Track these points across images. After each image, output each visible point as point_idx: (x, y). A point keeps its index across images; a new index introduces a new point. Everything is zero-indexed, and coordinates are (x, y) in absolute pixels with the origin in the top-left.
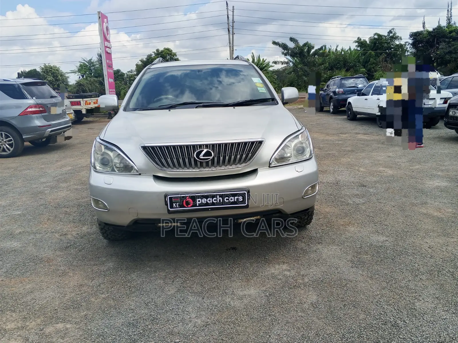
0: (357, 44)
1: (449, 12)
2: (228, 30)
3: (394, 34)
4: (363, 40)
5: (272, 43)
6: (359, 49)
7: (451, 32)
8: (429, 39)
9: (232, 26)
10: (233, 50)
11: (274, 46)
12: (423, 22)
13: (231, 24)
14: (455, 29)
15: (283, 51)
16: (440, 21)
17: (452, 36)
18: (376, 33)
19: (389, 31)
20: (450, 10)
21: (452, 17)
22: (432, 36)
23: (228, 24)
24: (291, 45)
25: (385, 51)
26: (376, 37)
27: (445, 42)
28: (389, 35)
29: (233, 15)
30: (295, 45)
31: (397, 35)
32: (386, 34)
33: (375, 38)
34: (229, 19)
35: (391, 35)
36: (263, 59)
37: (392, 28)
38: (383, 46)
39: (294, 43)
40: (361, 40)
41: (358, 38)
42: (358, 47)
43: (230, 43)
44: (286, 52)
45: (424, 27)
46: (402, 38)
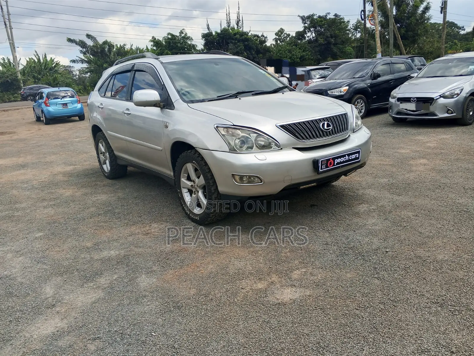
0: (152, 43)
1: (228, 16)
2: (4, 24)
3: (185, 34)
4: (158, 39)
5: (67, 41)
6: (155, 48)
7: (235, 34)
8: (218, 40)
9: (8, 19)
10: (15, 48)
11: (70, 44)
12: (207, 24)
13: (6, 17)
14: (238, 32)
15: (82, 49)
16: (222, 24)
17: (237, 38)
18: (169, 33)
19: (180, 31)
20: (228, 14)
21: (231, 20)
22: (220, 37)
23: (3, 16)
24: (90, 43)
25: (179, 51)
26: (170, 37)
27: (232, 43)
28: (181, 35)
29: (7, 6)
30: (93, 42)
31: (188, 35)
32: (178, 35)
33: (168, 38)
34: (4, 10)
35: (183, 35)
36: (51, 58)
37: (183, 28)
38: (177, 46)
39: (92, 40)
40: (156, 39)
41: (153, 37)
42: (154, 46)
43: (9, 39)
44: (85, 50)
45: (208, 28)
46: (193, 38)
